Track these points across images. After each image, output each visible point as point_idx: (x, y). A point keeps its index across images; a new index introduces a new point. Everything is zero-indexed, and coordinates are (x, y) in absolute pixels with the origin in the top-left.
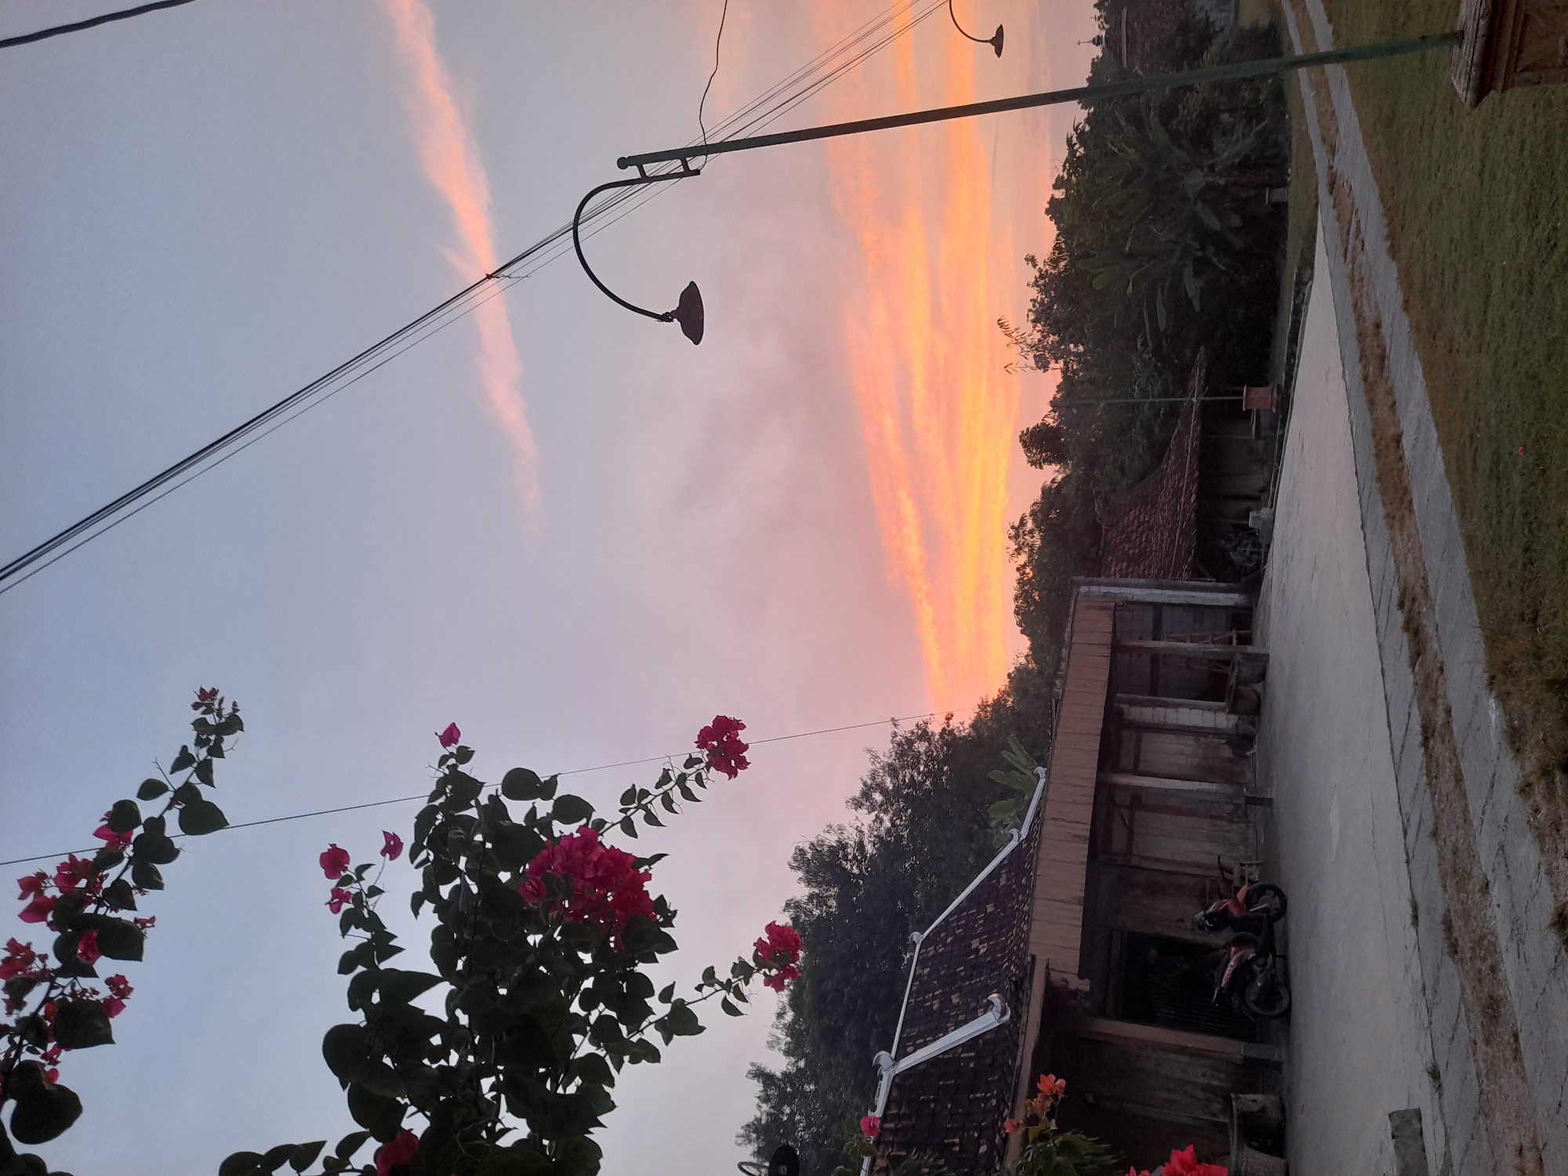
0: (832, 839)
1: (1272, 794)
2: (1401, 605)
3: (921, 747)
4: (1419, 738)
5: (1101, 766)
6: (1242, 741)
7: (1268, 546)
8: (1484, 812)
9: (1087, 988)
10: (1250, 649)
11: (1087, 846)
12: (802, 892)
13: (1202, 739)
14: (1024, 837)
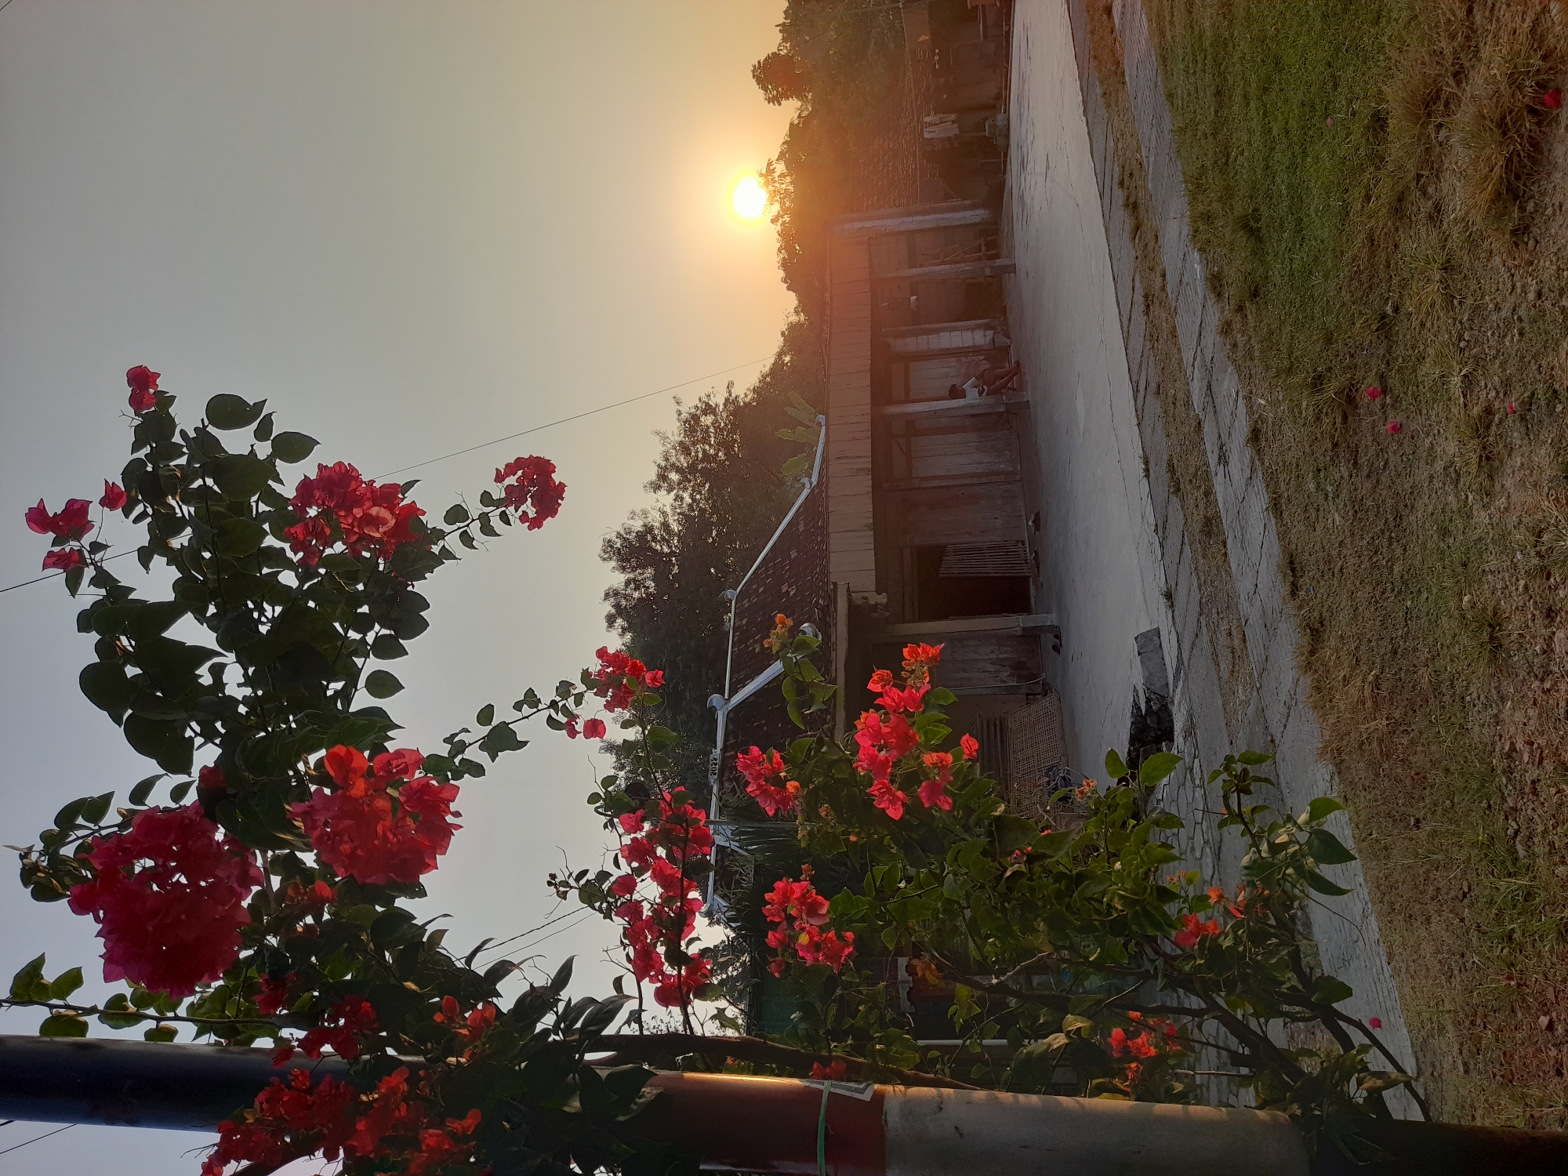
0: (637, 525)
1: (1028, 396)
2: (1121, 184)
3: (707, 420)
4: (1143, 307)
5: (875, 401)
6: (998, 353)
7: (1006, 155)
8: (1195, 359)
9: (885, 601)
10: (998, 262)
11: (870, 477)
12: (618, 579)
13: (964, 359)
14: (815, 483)
